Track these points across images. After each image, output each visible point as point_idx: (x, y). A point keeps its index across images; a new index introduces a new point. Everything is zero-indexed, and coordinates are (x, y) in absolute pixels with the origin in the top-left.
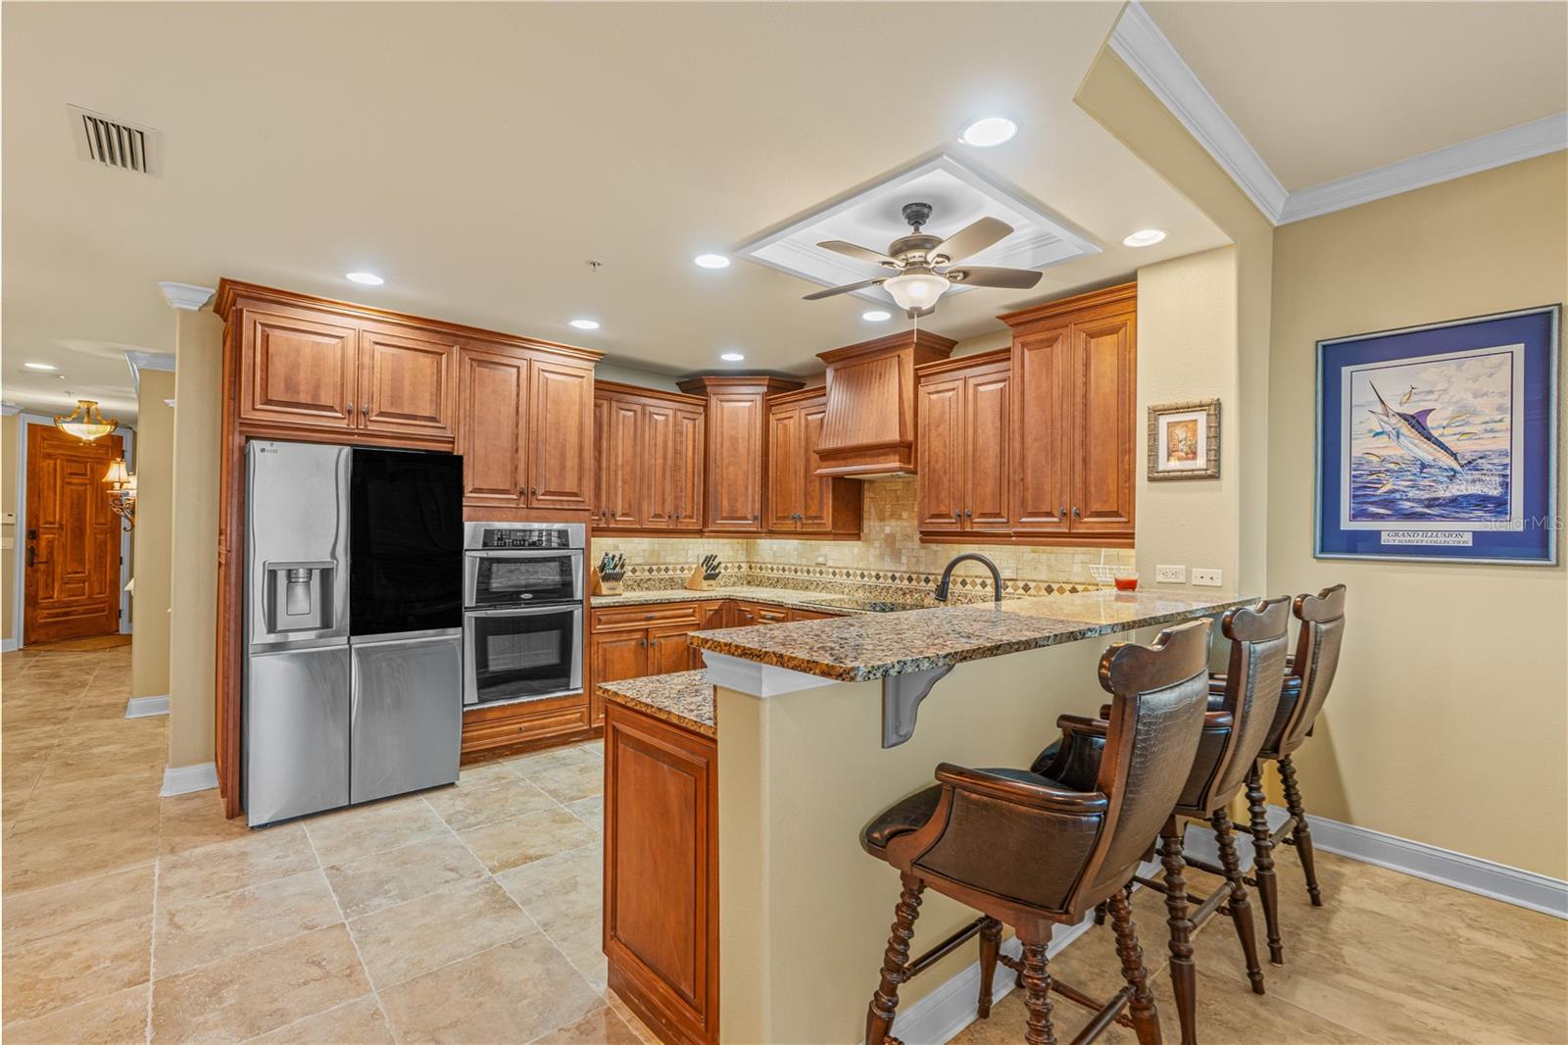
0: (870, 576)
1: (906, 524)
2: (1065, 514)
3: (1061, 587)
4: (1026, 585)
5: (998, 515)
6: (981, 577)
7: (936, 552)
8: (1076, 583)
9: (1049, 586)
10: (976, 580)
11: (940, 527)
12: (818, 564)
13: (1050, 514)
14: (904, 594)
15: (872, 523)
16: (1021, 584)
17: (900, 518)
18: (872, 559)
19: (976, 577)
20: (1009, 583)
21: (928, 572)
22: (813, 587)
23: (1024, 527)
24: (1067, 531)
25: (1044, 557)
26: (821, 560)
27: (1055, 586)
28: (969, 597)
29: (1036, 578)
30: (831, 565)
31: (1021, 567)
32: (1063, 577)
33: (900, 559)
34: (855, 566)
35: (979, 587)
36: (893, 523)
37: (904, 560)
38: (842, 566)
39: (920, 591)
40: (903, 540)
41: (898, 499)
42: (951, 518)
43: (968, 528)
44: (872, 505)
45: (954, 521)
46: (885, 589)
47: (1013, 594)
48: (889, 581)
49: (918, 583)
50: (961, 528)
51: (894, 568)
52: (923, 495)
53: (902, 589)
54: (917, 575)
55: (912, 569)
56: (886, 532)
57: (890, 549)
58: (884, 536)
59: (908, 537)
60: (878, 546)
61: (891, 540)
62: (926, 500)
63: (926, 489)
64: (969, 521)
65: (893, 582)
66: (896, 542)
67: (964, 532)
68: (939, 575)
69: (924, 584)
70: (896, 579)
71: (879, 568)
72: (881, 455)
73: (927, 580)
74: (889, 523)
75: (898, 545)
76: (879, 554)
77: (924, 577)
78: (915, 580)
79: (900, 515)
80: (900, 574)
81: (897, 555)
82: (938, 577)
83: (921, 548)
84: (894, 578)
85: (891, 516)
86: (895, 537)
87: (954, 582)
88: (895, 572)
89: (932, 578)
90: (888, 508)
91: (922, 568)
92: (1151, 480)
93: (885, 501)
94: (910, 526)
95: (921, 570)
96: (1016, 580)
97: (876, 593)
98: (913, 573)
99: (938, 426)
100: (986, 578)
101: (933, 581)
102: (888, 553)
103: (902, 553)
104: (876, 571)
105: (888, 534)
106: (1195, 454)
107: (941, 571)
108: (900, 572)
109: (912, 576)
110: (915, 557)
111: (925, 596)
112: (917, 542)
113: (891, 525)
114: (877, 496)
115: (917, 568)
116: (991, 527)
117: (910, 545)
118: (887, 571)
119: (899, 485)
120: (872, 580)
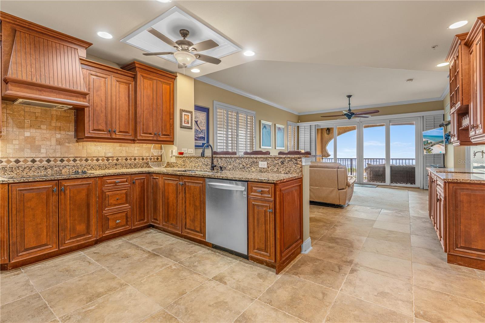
0: (9, 162)
1: (45, 132)
2: (155, 134)
3: (131, 158)
4: (117, 159)
5: (127, 132)
6: (96, 157)
7: (68, 147)
8: (136, 157)
9: (126, 158)
10: (93, 158)
11: (100, 135)
13: (150, 134)
14: (46, 169)
15: (10, 129)
16: (115, 158)
17: (39, 128)
18: (10, 151)
19: (94, 157)
20: (110, 159)
21: (62, 156)
23: (143, 137)
24: (156, 139)
25: (124, 148)
27: (128, 158)
28: (91, 165)
29: (121, 156)
31: (115, 152)
32: (130, 155)
33: (40, 150)
35: (95, 161)
36: (33, 131)
37: (43, 151)
39: (59, 166)
40: (42, 140)
41: (37, 118)
42: (105, 132)
43: (114, 136)
44: (9, 118)
45: (106, 133)
46: (28, 168)
47: (112, 162)
48: (30, 163)
49: (56, 162)
50: (110, 136)
51: (34, 156)
52: (88, 120)
53: (43, 166)
54: (54, 159)
55: (50, 155)
56: (25, 135)
57: (29, 145)
58: (24, 138)
59: (47, 139)
60: (18, 143)
61: (30, 141)
62: (90, 122)
63: (90, 118)
64: (114, 134)
65: (33, 163)
66: (35, 142)
67: (112, 138)
68: (71, 157)
69: (60, 163)
70: (36, 161)
71: (19, 156)
72: (73, 96)
73: (62, 161)
74: (28, 130)
75: (37, 143)
76: (18, 148)
77: (60, 159)
78: (53, 161)
79: (39, 126)
80: (39, 159)
81: (38, 149)
82: (70, 158)
83: (57, 145)
84: (34, 161)
85: (31, 126)
86: (35, 139)
87: (81, 160)
88: (35, 157)
89: (65, 159)
90: (27, 122)
91: (58, 155)
92: (181, 127)
93: (24, 118)
94: (48, 133)
95: (57, 156)
96: (113, 157)
97: (18, 171)
98: (51, 158)
99: (97, 91)
100: (99, 157)
101: (66, 161)
102: (28, 147)
103: (41, 147)
104: (16, 158)
105: (28, 137)
106: (188, 123)
107: (72, 156)
108: (40, 157)
109: (51, 159)
110: (52, 149)
111: (63, 168)
112: (54, 142)
113: (31, 132)
114: (15, 113)
115: (54, 155)
116: (125, 137)
117: (48, 143)
118: (27, 158)
119: (38, 110)
120: (11, 164)
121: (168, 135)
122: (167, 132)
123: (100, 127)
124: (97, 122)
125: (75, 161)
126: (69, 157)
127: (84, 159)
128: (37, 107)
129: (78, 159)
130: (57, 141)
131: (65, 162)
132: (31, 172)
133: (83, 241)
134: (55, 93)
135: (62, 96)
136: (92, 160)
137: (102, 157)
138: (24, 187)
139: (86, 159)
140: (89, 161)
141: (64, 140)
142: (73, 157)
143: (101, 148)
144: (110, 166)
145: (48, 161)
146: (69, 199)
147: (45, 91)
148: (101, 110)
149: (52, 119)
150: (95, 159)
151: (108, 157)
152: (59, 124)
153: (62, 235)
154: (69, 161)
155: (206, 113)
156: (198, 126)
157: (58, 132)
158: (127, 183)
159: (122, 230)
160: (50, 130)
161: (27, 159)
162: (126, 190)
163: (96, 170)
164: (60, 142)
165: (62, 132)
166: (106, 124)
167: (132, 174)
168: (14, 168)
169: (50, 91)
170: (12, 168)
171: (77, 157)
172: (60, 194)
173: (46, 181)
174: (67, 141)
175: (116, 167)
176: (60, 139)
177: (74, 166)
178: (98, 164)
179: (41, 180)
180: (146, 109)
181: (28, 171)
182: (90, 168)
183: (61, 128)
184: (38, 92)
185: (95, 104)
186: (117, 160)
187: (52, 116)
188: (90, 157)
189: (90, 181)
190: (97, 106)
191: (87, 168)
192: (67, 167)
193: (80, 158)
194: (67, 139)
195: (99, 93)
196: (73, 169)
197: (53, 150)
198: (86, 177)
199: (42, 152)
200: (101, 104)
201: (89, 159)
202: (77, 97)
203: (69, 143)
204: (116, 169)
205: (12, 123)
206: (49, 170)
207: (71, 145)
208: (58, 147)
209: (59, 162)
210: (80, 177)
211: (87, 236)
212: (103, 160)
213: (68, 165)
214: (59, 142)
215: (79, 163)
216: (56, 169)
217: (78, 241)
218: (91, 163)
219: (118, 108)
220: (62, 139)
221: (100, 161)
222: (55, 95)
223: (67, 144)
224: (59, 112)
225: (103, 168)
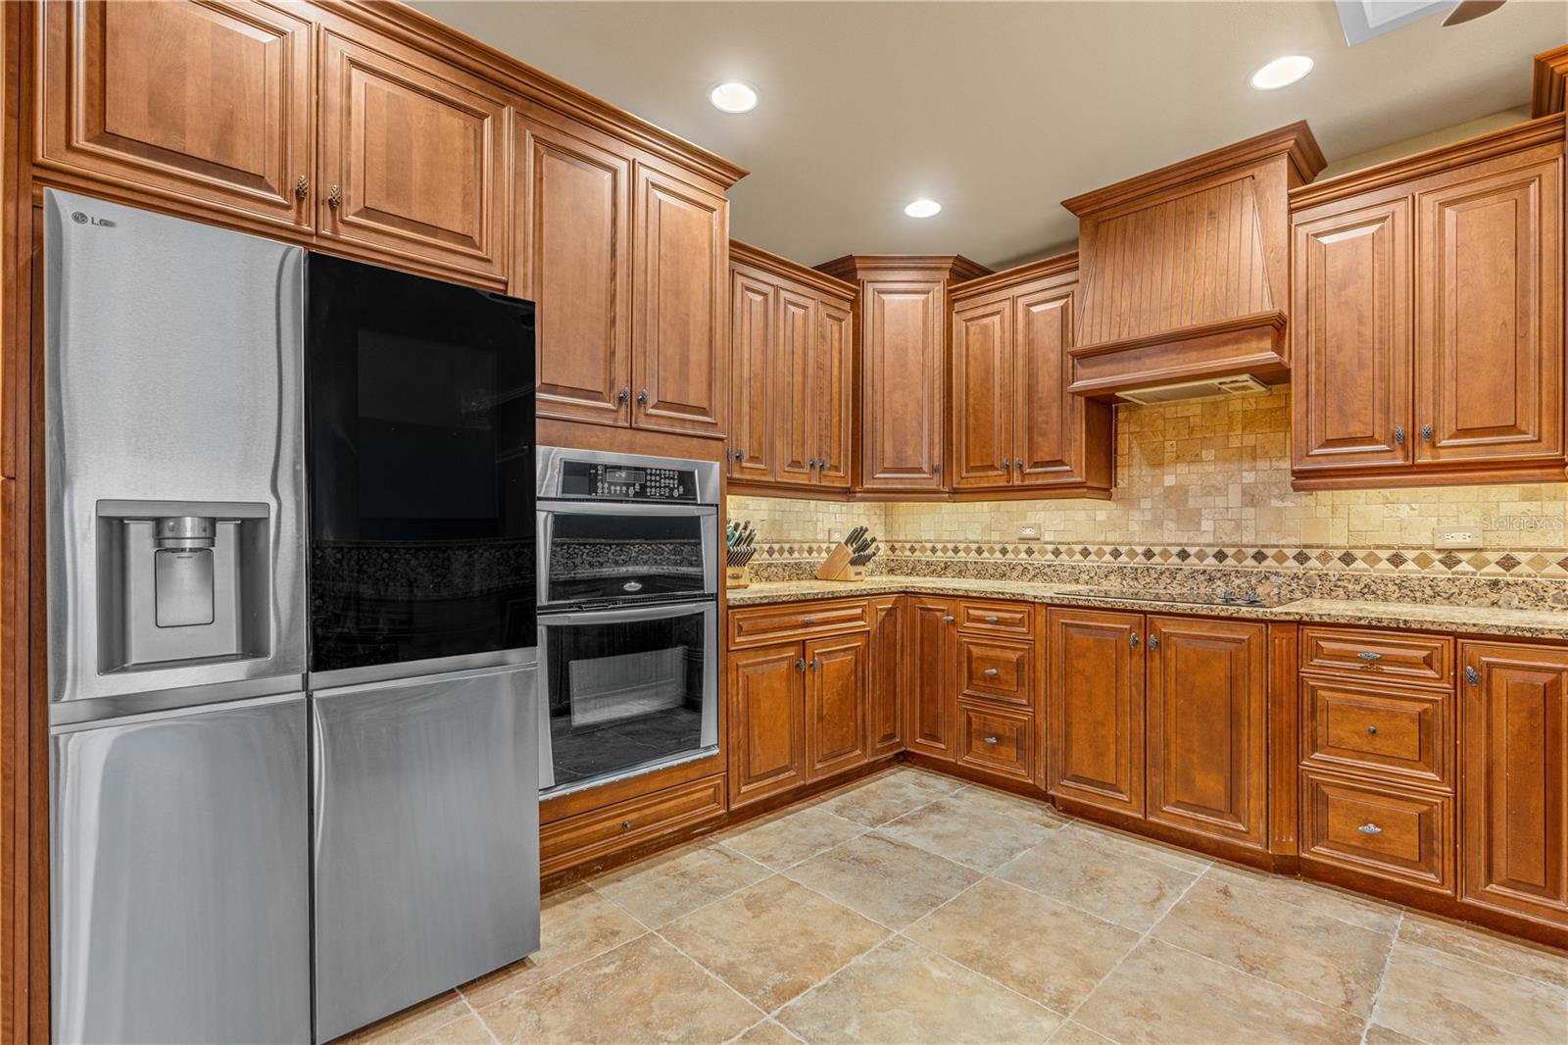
0: (1132, 554)
1: (1210, 468)
4: (1508, 558)
6: (1389, 547)
7: (1280, 510)
10: (1378, 552)
11: (1353, 461)
12: (1023, 540)
14: (1211, 579)
15: (1135, 472)
16: (1493, 557)
17: (1197, 459)
18: (1135, 527)
19: (1379, 547)
20: (1463, 556)
21: (1260, 542)
22: (1015, 574)
26: (1029, 532)
28: (1365, 580)
29: (1532, 544)
30: (1047, 539)
31: (1491, 525)
33: (1199, 524)
34: (1101, 538)
35: (1385, 565)
36: (1182, 468)
37: (1207, 525)
38: (1071, 540)
39: (1246, 575)
40: (1205, 495)
41: (1191, 430)
42: (1377, 443)
43: (1425, 457)
44: (1135, 444)
45: (1384, 447)
46: (1167, 573)
47: (1474, 574)
48: (1175, 560)
49: (1240, 562)
50: (1406, 458)
51: (1185, 541)
52: (1305, 409)
53: (1205, 571)
54: (1236, 549)
55: (1224, 539)
56: (1165, 485)
57: (1174, 511)
58: (1162, 491)
59: (1216, 489)
60: (1149, 507)
61: (1176, 497)
62: (1313, 416)
63: (1312, 398)
64: (1426, 445)
65: (1183, 561)
66: (1187, 500)
67: (1414, 465)
68: (1289, 547)
69: (1254, 563)
70: (1189, 555)
71: (1152, 541)
73: (1260, 557)
74: (1172, 470)
75: (1192, 503)
76: (1149, 518)
77: (1252, 551)
78: (1233, 556)
79: (1197, 455)
80: (1197, 548)
81: (1192, 519)
82: (1285, 550)
83: (1245, 505)
84: (1184, 555)
85: (1178, 458)
86: (1187, 492)
87: (1324, 558)
88: (1186, 545)
89: (1270, 552)
90: (1171, 446)
91: (1248, 538)
93: (1164, 437)
94: (1220, 471)
95: (1245, 541)
96: (1481, 550)
97: (1148, 580)
98: (1227, 546)
100: (1404, 548)
101: (1273, 557)
102: (1171, 517)
103: (1201, 516)
104: (1146, 545)
105: (1170, 487)
107: (1292, 540)
108: (1199, 545)
109: (1225, 550)
110: (1231, 520)
111: (1260, 582)
112: (1235, 497)
113: (1178, 472)
114: (1146, 429)
115: (1236, 539)
117: (1220, 502)
118: (1168, 545)
119: (1194, 408)
120: (1137, 560)
123: (1355, 429)
124: (1341, 410)
125: (1301, 558)
126: (1283, 546)
127: (1338, 553)
128: (1192, 400)
129: (1314, 553)
130: (1244, 493)
131: (1269, 562)
132: (1174, 585)
133: (1217, 831)
136: (1372, 559)
137: (1420, 548)
139: (1347, 554)
140: (1359, 564)
141: (1265, 489)
142: (1296, 547)
143: (1413, 509)
144: (1456, 590)
145: (1221, 556)
146: (1174, 677)
148: (1359, 359)
149: (1231, 429)
150: (1385, 554)
151: (1450, 551)
152: (1250, 440)
153: (1156, 780)
154: (1281, 558)
157: (1246, 466)
158: (1430, 673)
159: (1396, 880)
160: (1225, 460)
161: (1169, 548)
162: (1427, 705)
163: (1386, 600)
164: (1253, 496)
165: (1262, 464)
166: (1386, 409)
168: (1139, 572)
170: (1136, 569)
171: (1310, 547)
172: (1151, 657)
173: (1112, 610)
174: (1276, 492)
175: (1494, 597)
176: (1255, 485)
177: (1296, 577)
178: (1395, 575)
181: (1169, 581)
182: (1358, 588)
183: (1259, 451)
185: (1332, 343)
186: (1508, 563)
187: (1230, 418)
188: (1362, 548)
189: (1242, 634)
190: (1339, 349)
191: (1344, 587)
192: (1273, 578)
193: (1320, 551)
194: (1276, 484)
195: (1350, 292)
196: (1291, 588)
197: (1233, 522)
198: (1223, 614)
199: (1203, 529)
200: (1360, 334)
201: (1359, 554)
202: (1237, 341)
203: (1282, 497)
204: (1493, 604)
205: (1138, 456)
206: (1219, 583)
207: (1288, 504)
208: (1249, 512)
209: (1250, 562)
211: (1231, 824)
212: (1423, 561)
213: (1277, 574)
214: (1251, 498)
215: (1316, 569)
216: (1237, 582)
217: (1199, 824)
218: (1365, 570)
219: (1448, 326)
220: (1261, 488)
221: (1410, 566)
223: (1275, 503)
224: (1252, 401)
225: (1418, 594)
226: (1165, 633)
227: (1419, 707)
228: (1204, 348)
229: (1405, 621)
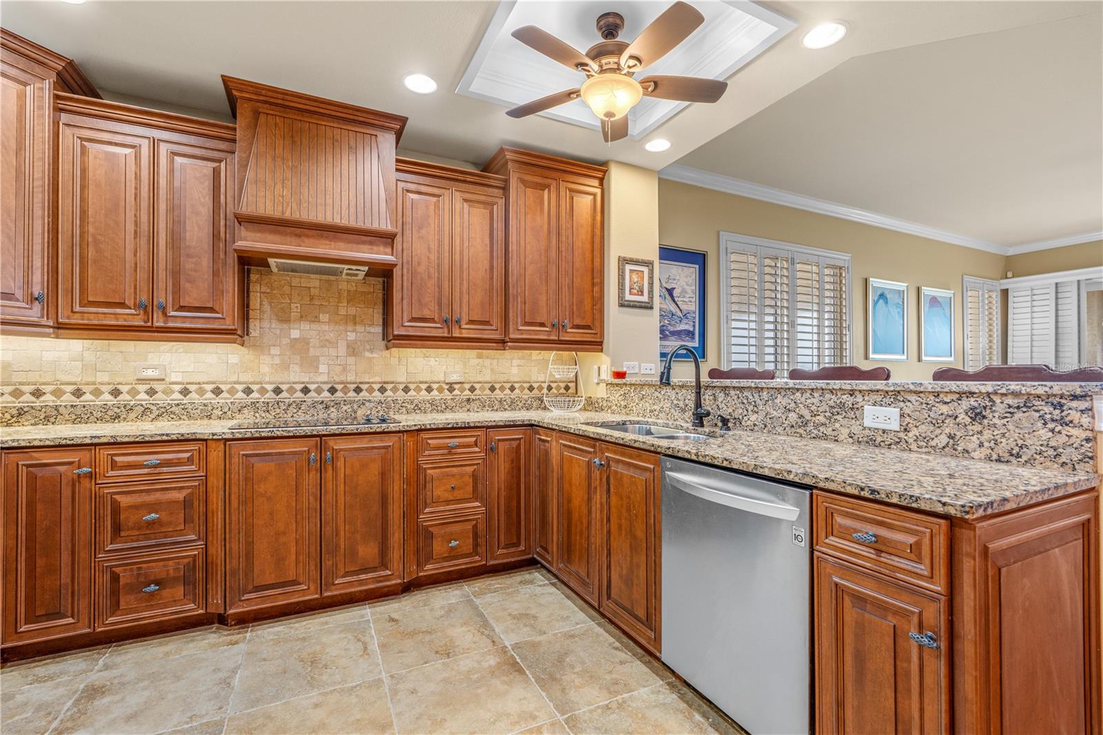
0: (263, 391)
1: (326, 327)
2: (554, 325)
3: (502, 386)
4: (472, 387)
5: (487, 323)
6: (426, 383)
7: (370, 359)
8: (514, 382)
9: (492, 386)
10: (420, 385)
11: (425, 332)
12: (142, 381)
13: (542, 325)
14: (327, 407)
15: (266, 324)
16: (467, 386)
17: (316, 320)
18: (265, 369)
19: (421, 382)
20: (456, 386)
21: (358, 380)
22: (132, 415)
23: (522, 334)
24: (556, 338)
25: (487, 362)
26: (150, 373)
27: (497, 386)
28: (415, 402)
29: (481, 380)
30: (173, 379)
31: (467, 371)
32: (502, 378)
33: (317, 368)
34: (234, 378)
35: (424, 393)
36: (305, 326)
37: (323, 368)
38: (201, 380)
39: (351, 403)
40: (322, 346)
41: (312, 299)
42: (436, 323)
43: (456, 334)
44: (265, 303)
45: (439, 325)
46: (294, 405)
47: (460, 395)
48: (299, 394)
49: (346, 394)
50: (449, 333)
51: (307, 380)
52: (400, 296)
53: (322, 402)
54: (343, 385)
55: (335, 378)
56: (292, 337)
57: (299, 357)
58: (289, 342)
59: (330, 343)
60: (279, 353)
61: (299, 347)
62: (405, 302)
63: (405, 291)
64: (457, 327)
65: (305, 395)
66: (308, 349)
67: (452, 337)
68: (375, 383)
69: (355, 394)
70: (310, 391)
71: (280, 380)
72: (363, 243)
73: (358, 390)
74: (297, 326)
75: (312, 352)
76: (278, 362)
77: (353, 386)
78: (342, 390)
79: (316, 317)
80: (316, 385)
81: (313, 364)
82: (374, 386)
83: (349, 355)
84: (306, 390)
85: (302, 317)
86: (308, 344)
87: (395, 390)
88: (308, 383)
89: (364, 387)
90: (296, 308)
91: (351, 378)
92: (621, 305)
93: (290, 299)
94: (333, 330)
95: (349, 380)
96: (463, 383)
97: (278, 411)
98: (338, 383)
99: (420, 228)
100: (432, 383)
101: (366, 390)
102: (295, 362)
103: (319, 361)
104: (275, 383)
105: (295, 339)
106: (642, 292)
107: (378, 379)
108: (317, 383)
109: (336, 386)
110: (339, 365)
111: (359, 407)
112: (342, 350)
113: (302, 328)
114: (274, 292)
115: (343, 378)
116: (481, 334)
117: (333, 352)
118: (294, 383)
119: (314, 282)
120: (267, 395)
121: (588, 327)
122: (584, 318)
123: (427, 313)
124: (419, 301)
125: (382, 390)
126: (372, 383)
127: (402, 387)
128: (313, 276)
129: (389, 387)
130: (348, 347)
131: (364, 394)
132: (299, 414)
133: (373, 583)
134: (327, 238)
135: (342, 245)
136: (418, 390)
137: (439, 383)
138: (254, 450)
139: (406, 387)
140: (412, 393)
141: (361, 344)
142: (380, 383)
143: (436, 361)
144: (454, 404)
145: (333, 390)
146: (343, 481)
147: (307, 236)
148: (429, 272)
149: (339, 302)
150: (424, 386)
151: (451, 384)
152: (352, 311)
153: (328, 563)
154: (371, 390)
155: (698, 266)
156: (674, 301)
157: (350, 328)
158: (477, 449)
159: (463, 567)
160: (336, 323)
161: (294, 386)
162: (475, 467)
163: (425, 412)
164: (354, 349)
165: (360, 328)
166: (440, 304)
167: (488, 427)
168: (270, 405)
169: (318, 236)
170: (268, 403)
171: (387, 383)
172: (325, 469)
173: (294, 437)
174: (368, 347)
175: (468, 406)
176: (355, 341)
177: (380, 402)
178: (429, 398)
179: (285, 434)
180: (531, 263)
181: (295, 411)
182: (412, 407)
183: (358, 319)
184: (294, 239)
185: (415, 259)
186: (472, 389)
187: (339, 293)
188: (414, 383)
189: (389, 442)
190: (419, 264)
191: (406, 407)
192: (367, 404)
193: (392, 385)
194: (368, 342)
195: (424, 231)
196: (377, 410)
197: (341, 367)
198: (378, 430)
199: (320, 371)
200: (428, 258)
201: (412, 386)
202: (371, 243)
203: (371, 351)
204: (468, 410)
205: (269, 312)
206: (332, 409)
207: (375, 355)
208: (351, 360)
209: (352, 394)
210: (366, 431)
211: (383, 573)
212: (440, 390)
213: (369, 401)
214: (353, 350)
215: (390, 397)
216: (345, 408)
217: (361, 582)
218: (415, 396)
219: (465, 265)
220: (359, 344)
221: (435, 393)
222: (327, 242)
223: (367, 354)
224: (354, 284)
225: (439, 408)
226: (336, 450)
227: (472, 469)
228: (350, 242)
229: (468, 423)
